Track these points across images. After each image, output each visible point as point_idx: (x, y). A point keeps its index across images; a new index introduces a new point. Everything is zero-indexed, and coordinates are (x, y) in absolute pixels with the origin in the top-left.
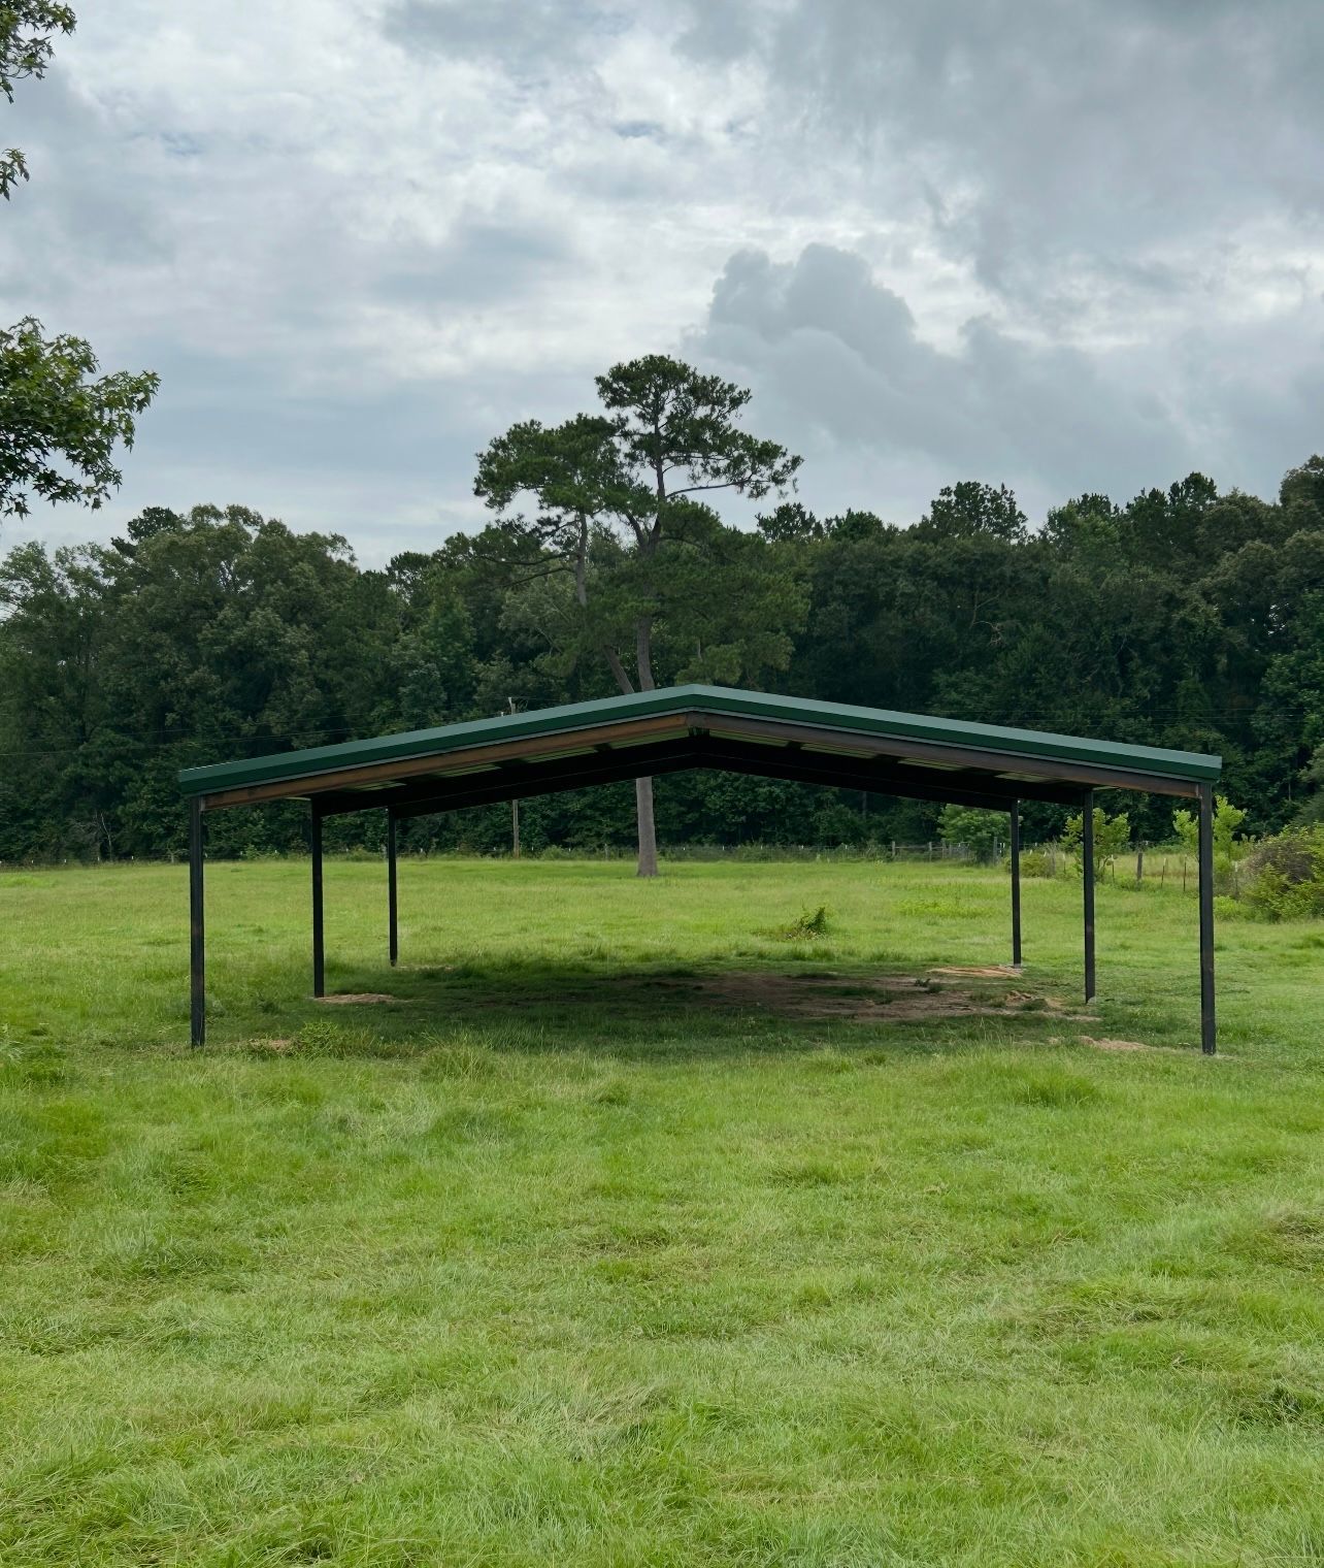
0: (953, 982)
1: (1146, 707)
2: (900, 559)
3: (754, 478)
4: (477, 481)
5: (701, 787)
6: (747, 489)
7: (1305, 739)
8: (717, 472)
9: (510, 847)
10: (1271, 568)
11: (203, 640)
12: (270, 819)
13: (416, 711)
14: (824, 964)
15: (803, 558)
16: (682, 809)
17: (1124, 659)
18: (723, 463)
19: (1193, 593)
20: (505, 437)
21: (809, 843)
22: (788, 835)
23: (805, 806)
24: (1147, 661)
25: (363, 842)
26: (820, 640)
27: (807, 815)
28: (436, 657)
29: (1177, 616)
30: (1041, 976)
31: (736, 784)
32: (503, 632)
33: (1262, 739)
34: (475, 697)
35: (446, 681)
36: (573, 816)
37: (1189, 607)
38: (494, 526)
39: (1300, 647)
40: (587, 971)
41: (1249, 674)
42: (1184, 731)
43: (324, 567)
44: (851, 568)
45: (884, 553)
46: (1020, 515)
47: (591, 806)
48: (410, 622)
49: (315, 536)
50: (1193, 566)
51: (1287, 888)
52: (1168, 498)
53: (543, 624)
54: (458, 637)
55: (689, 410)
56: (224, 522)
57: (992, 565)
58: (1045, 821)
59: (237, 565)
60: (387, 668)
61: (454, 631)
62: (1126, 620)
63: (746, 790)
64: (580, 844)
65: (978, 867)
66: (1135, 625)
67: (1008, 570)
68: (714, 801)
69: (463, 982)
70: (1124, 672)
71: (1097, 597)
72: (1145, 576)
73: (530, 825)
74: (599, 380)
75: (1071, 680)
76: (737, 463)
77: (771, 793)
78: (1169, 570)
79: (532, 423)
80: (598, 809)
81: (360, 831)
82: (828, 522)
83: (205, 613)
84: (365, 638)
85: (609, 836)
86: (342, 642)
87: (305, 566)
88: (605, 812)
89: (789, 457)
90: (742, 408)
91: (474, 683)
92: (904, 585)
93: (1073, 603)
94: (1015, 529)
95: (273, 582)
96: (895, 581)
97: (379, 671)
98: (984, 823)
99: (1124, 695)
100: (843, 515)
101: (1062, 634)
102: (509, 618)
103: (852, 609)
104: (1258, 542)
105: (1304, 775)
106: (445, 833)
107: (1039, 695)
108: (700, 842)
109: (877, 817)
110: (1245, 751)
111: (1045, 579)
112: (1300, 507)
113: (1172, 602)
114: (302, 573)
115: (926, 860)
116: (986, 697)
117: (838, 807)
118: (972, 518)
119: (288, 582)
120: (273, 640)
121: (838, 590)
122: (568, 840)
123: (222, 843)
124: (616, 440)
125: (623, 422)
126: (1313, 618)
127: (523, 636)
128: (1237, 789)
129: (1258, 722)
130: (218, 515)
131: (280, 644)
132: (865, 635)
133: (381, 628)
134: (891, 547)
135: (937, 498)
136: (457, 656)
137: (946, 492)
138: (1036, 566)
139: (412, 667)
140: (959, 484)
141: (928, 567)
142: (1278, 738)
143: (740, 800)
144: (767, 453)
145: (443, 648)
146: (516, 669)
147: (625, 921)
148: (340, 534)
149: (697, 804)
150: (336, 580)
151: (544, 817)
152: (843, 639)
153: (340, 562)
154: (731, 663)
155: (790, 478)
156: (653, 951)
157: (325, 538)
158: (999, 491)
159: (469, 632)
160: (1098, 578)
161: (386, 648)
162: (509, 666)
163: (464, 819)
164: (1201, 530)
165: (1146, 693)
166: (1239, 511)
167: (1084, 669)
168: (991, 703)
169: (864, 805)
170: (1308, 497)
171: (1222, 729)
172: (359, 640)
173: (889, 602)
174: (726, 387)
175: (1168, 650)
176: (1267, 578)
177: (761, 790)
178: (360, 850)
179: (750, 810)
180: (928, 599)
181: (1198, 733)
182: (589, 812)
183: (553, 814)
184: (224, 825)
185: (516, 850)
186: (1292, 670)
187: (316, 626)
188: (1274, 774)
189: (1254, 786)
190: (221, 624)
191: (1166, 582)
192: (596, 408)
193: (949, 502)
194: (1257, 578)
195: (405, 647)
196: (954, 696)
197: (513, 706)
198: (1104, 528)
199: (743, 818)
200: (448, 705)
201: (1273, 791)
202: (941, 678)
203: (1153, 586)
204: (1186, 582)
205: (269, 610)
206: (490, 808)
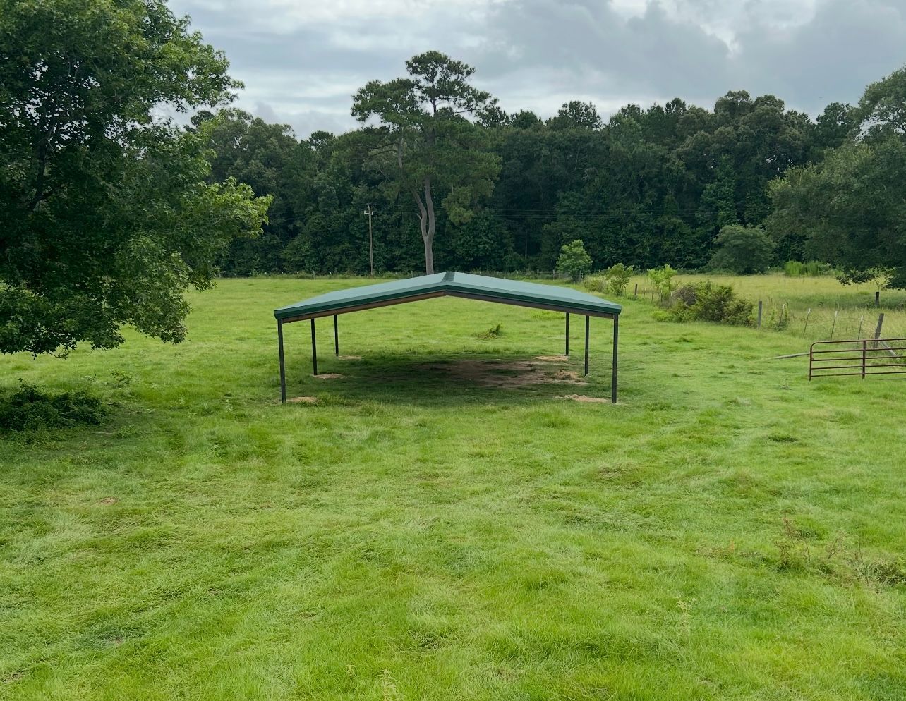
1: (650, 208)
2: (544, 138)
4: (353, 109)
5: (454, 245)
7: (718, 223)
9: (370, 272)
10: (708, 144)
12: (262, 258)
13: (325, 209)
15: (500, 137)
16: (446, 254)
17: (641, 185)
18: (463, 101)
19: (673, 156)
20: (364, 88)
21: (501, 270)
22: (492, 266)
23: (500, 253)
24: (651, 187)
25: (304, 269)
26: (507, 177)
27: (500, 257)
28: (334, 184)
29: (665, 167)
31: (469, 243)
32: (364, 172)
33: (700, 222)
34: (352, 203)
35: (338, 195)
36: (397, 258)
37: (671, 162)
38: (361, 130)
39: (719, 181)
40: (409, 360)
41: (697, 193)
42: (666, 219)
43: (281, 139)
44: (521, 143)
45: (536, 136)
46: (598, 117)
47: (405, 253)
48: (322, 166)
49: (277, 125)
50: (674, 142)
52: (664, 110)
53: (382, 167)
54: (343, 174)
55: (448, 77)
56: (235, 119)
57: (584, 142)
58: (605, 259)
59: (242, 140)
60: (312, 189)
61: (341, 172)
62: (643, 168)
63: (473, 246)
64: (400, 270)
65: (572, 284)
66: (647, 170)
67: (591, 144)
68: (460, 251)
70: (641, 192)
71: (630, 157)
72: (652, 148)
73: (378, 262)
74: (407, 62)
75: (618, 196)
76: (469, 101)
77: (484, 247)
78: (664, 144)
79: (377, 81)
80: (408, 255)
81: (302, 263)
82: (512, 116)
83: (229, 162)
84: (302, 175)
85: (413, 267)
86: (291, 176)
87: (274, 140)
88: (411, 255)
89: (492, 99)
90: (471, 75)
92: (545, 151)
93: (620, 160)
94: (596, 123)
95: (259, 147)
96: (541, 149)
97: (308, 189)
98: (576, 264)
99: (641, 202)
100: (519, 113)
101: (615, 174)
102: (366, 165)
103: (522, 162)
104: (703, 132)
105: (715, 241)
106: (340, 265)
107: (603, 203)
109: (531, 258)
110: (692, 228)
111: (608, 148)
112: (722, 115)
113: (663, 159)
114: (272, 144)
115: (552, 278)
116: (580, 203)
117: (514, 254)
118: (576, 118)
119: (266, 148)
120: (260, 175)
122: (395, 268)
123: (241, 268)
124: (415, 89)
126: (725, 168)
127: (373, 174)
128: (688, 245)
129: (698, 215)
130: (232, 115)
132: (527, 175)
133: (308, 170)
134: (540, 133)
135: (561, 108)
136: (344, 183)
137: (565, 106)
138: (604, 142)
139: (323, 188)
140: (571, 102)
141: (555, 143)
142: (707, 222)
143: (471, 251)
145: (337, 179)
146: (370, 189)
147: (422, 328)
148: (288, 124)
149: (452, 252)
150: (288, 146)
151: (384, 258)
152: (517, 176)
153: (288, 136)
154: (466, 196)
156: (433, 349)
157: (281, 126)
158: (589, 106)
159: (348, 172)
160: (631, 149)
161: (311, 179)
162: (367, 188)
164: (678, 125)
165: (650, 201)
166: (695, 116)
167: (624, 190)
168: (582, 206)
169: (526, 252)
170: (726, 110)
171: (683, 218)
172: (299, 175)
173: (539, 157)
174: (464, 66)
175: (661, 181)
176: (706, 149)
177: (480, 246)
178: (303, 273)
179: (475, 255)
180: (555, 158)
181: (672, 220)
182: (404, 256)
183: (388, 257)
184: (241, 261)
185: (372, 273)
186: (714, 192)
187: (279, 168)
188: (704, 238)
189: (695, 244)
190: (236, 167)
191: (660, 150)
192: (405, 75)
193: (566, 111)
194: (703, 146)
195: (320, 179)
196: (566, 203)
197: (369, 208)
198: (635, 125)
199: (472, 259)
200: (340, 205)
201: (703, 246)
202: (560, 194)
203: (655, 153)
204: (671, 149)
205: (258, 161)
206: (360, 254)
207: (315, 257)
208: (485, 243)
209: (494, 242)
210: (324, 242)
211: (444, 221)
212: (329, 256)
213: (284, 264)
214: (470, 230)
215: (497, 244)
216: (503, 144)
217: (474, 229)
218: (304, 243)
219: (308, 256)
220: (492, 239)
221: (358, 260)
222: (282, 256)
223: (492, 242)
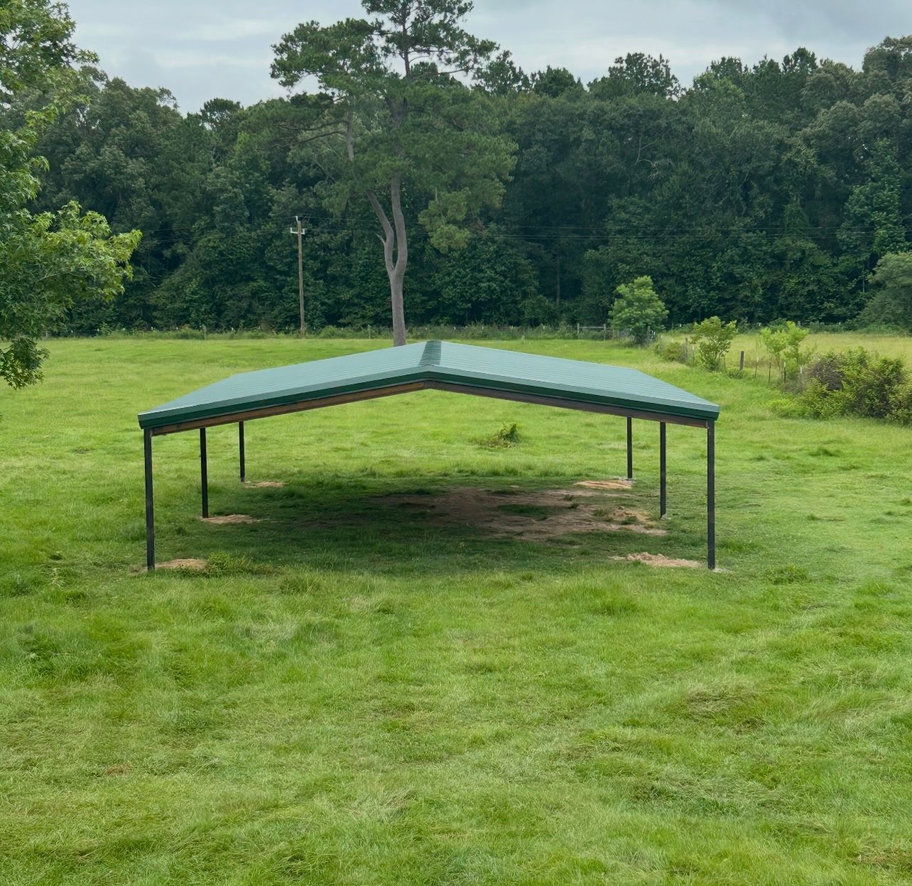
0: (589, 494)
1: (762, 225)
2: (585, 113)
4: (273, 67)
5: (439, 282)
7: (875, 248)
8: (449, 62)
9: (298, 326)
10: (854, 122)
12: (118, 305)
13: (226, 224)
14: (511, 479)
15: (514, 110)
16: (425, 298)
17: (747, 187)
18: (453, 55)
19: (797, 140)
20: (292, 33)
21: (517, 324)
23: (515, 296)
24: (764, 189)
25: (188, 322)
26: (526, 174)
27: (515, 302)
28: (240, 183)
29: (785, 158)
30: (643, 488)
31: (464, 280)
32: (290, 165)
33: (845, 247)
34: (270, 214)
35: (249, 202)
36: (344, 303)
37: (794, 150)
39: (873, 180)
40: (364, 488)
41: (838, 200)
42: (789, 241)
43: (154, 112)
44: (549, 119)
45: (573, 108)
46: (674, 77)
47: (359, 296)
48: (221, 154)
49: (148, 90)
50: (797, 118)
51: (825, 395)
52: (782, 69)
53: (320, 158)
54: (257, 168)
55: (428, 17)
57: (651, 118)
58: (688, 307)
59: (88, 113)
60: (203, 191)
61: (253, 164)
62: (749, 160)
63: (471, 284)
64: (349, 324)
65: (636, 347)
66: (755, 163)
67: (663, 122)
68: (448, 292)
69: (290, 502)
70: (746, 198)
71: (728, 144)
72: (763, 127)
73: (313, 309)
75: (708, 204)
76: (464, 54)
77: (489, 286)
78: (782, 122)
79: (313, 22)
80: (363, 298)
81: (186, 313)
82: (534, 75)
83: (67, 148)
84: (187, 169)
85: (372, 317)
86: (169, 172)
87: (142, 114)
88: (369, 300)
89: (502, 51)
90: (467, 13)
91: (270, 204)
92: (587, 134)
93: (710, 147)
94: (670, 88)
95: (117, 125)
96: (581, 130)
97: (198, 194)
98: (641, 316)
99: (746, 215)
100: (544, 70)
101: (703, 170)
102: (295, 155)
103: (549, 150)
104: (844, 102)
105: (871, 278)
106: (249, 315)
107: (685, 215)
108: (438, 323)
109: (567, 304)
110: (832, 256)
111: (690, 129)
112: (876, 76)
113: (782, 146)
114: (139, 119)
115: (601, 338)
116: (646, 216)
117: (538, 297)
118: (638, 81)
119: (128, 125)
122: (341, 321)
123: (83, 322)
124: (375, 36)
126: (883, 160)
127: (305, 168)
128: (827, 284)
129: (842, 236)
131: (123, 173)
132: (558, 170)
133: (199, 161)
134: (579, 104)
135: (613, 65)
136: (257, 183)
137: (619, 60)
138: (684, 119)
140: (629, 55)
141: (604, 120)
142: (856, 247)
143: (467, 292)
145: (246, 177)
146: (301, 193)
147: (386, 430)
148: (166, 88)
149: (436, 294)
150: (165, 123)
151: (323, 304)
152: (543, 173)
153: (166, 108)
154: (459, 206)
156: (404, 469)
157: (155, 91)
158: (658, 60)
159: (264, 165)
160: (728, 129)
161: (203, 176)
162: (295, 191)
163: (264, 305)
164: (804, 92)
165: (761, 214)
166: (833, 76)
167: (719, 195)
168: (651, 221)
169: (558, 294)
170: (882, 69)
171: (816, 240)
172: (183, 170)
173: (577, 142)
175: (778, 181)
176: (851, 129)
177: (482, 285)
178: (186, 329)
179: (474, 299)
180: (604, 144)
181: (798, 243)
182: (356, 301)
183: (329, 302)
185: (302, 329)
186: (867, 198)
187: (149, 158)
188: (853, 274)
189: (838, 282)
190: (78, 158)
191: (776, 131)
193: (621, 68)
194: (845, 126)
195: (218, 176)
196: (623, 215)
197: (299, 222)
198: (734, 90)
199: (469, 305)
200: (250, 219)
201: (852, 285)
202: (614, 202)
203: (767, 135)
204: (793, 130)
205: (115, 147)
206: (282, 297)
207: (208, 302)
208: (490, 279)
209: (506, 277)
210: (222, 278)
211: (422, 244)
212: (231, 301)
213: (156, 314)
214: (464, 258)
215: (511, 281)
216: (519, 121)
217: (473, 257)
218: (190, 279)
219: (195, 301)
220: (501, 273)
221: (279, 308)
222: (151, 301)
223: (502, 278)
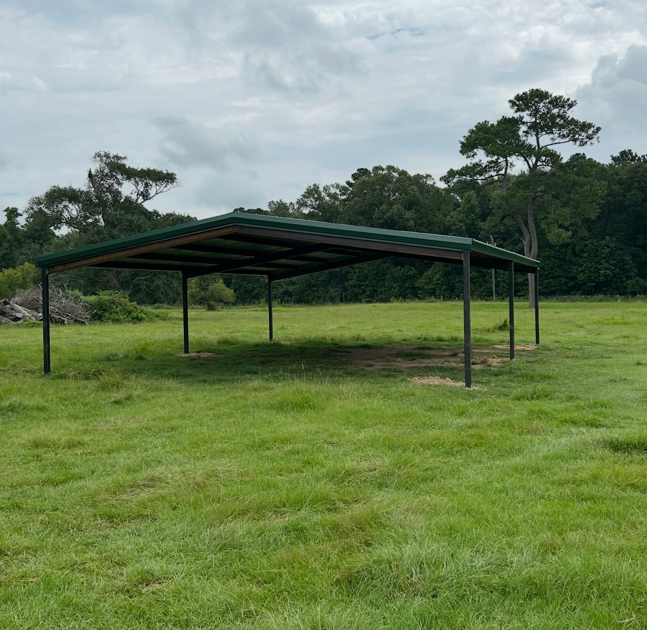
3: (580, 137)
5: (575, 271)
6: (578, 143)
8: (564, 136)
9: (492, 297)
11: (375, 218)
12: (400, 287)
16: (567, 280)
21: (623, 294)
22: (614, 291)
23: (622, 278)
25: (435, 295)
26: (628, 206)
27: (623, 282)
28: (464, 221)
31: (590, 270)
32: (491, 209)
35: (468, 230)
36: (520, 284)
38: (469, 165)
44: (642, 175)
49: (419, 175)
54: (473, 212)
56: (385, 172)
60: (445, 226)
61: (471, 209)
63: (594, 272)
64: (522, 296)
68: (581, 277)
73: (502, 288)
77: (606, 273)
79: (485, 121)
81: (434, 291)
83: (376, 207)
84: (436, 215)
86: (428, 217)
87: (415, 187)
91: (479, 231)
97: (442, 227)
102: (493, 203)
103: (642, 193)
108: (574, 294)
114: (412, 190)
117: (637, 279)
119: (407, 194)
120: (401, 216)
121: (636, 185)
125: (521, 118)
130: (383, 170)
131: (403, 218)
133: (443, 210)
136: (473, 220)
139: (454, 225)
143: (592, 276)
144: (585, 127)
145: (467, 217)
148: (429, 173)
149: (574, 278)
152: (639, 206)
153: (429, 184)
155: (595, 137)
157: (422, 175)
159: (478, 210)
161: (444, 218)
163: (476, 286)
172: (434, 215)
177: (601, 272)
178: (433, 299)
179: (596, 280)
184: (383, 289)
185: (494, 298)
187: (418, 211)
190: (381, 211)
195: (452, 217)
197: (493, 239)
199: (594, 284)
205: (399, 205)
206: (485, 282)
207: (445, 285)
208: (606, 269)
209: (616, 268)
210: (453, 272)
211: (565, 249)
212: (458, 284)
213: (418, 292)
214: (591, 257)
215: (619, 269)
216: (625, 177)
217: (596, 256)
218: (437, 273)
219: (439, 284)
220: (613, 265)
221: (484, 287)
222: (417, 285)
223: (613, 268)
